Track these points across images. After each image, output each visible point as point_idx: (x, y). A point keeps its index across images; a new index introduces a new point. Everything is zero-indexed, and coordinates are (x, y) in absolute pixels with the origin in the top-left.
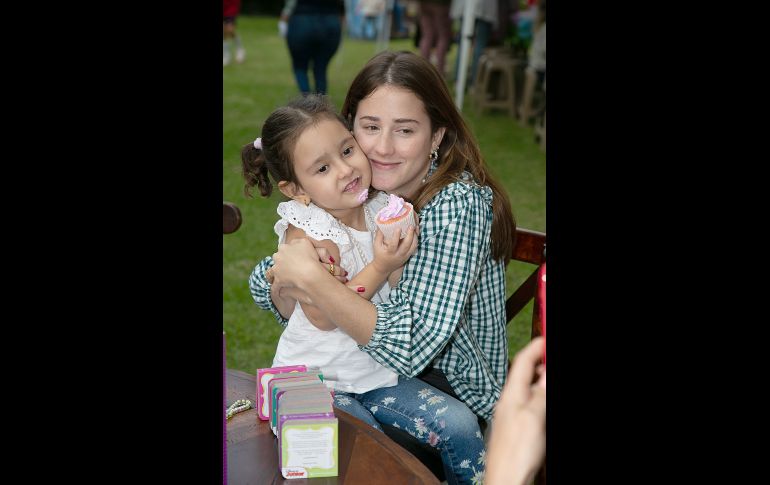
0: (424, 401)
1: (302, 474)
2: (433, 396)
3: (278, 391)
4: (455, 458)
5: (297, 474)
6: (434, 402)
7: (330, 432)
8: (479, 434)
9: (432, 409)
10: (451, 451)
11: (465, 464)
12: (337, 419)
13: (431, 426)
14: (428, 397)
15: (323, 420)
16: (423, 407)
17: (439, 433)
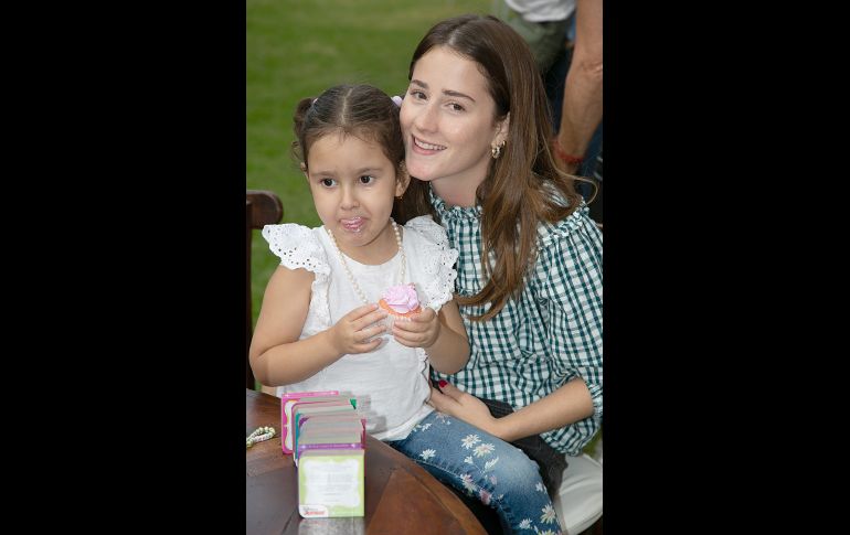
0: (470, 453)
1: (323, 513)
2: (479, 444)
3: (300, 418)
4: (513, 518)
5: (316, 513)
6: (481, 453)
7: (354, 466)
8: (540, 487)
9: (480, 462)
10: (508, 510)
11: (525, 524)
12: (363, 451)
13: (480, 482)
14: (474, 446)
15: (347, 451)
16: (469, 460)
17: (491, 491)
